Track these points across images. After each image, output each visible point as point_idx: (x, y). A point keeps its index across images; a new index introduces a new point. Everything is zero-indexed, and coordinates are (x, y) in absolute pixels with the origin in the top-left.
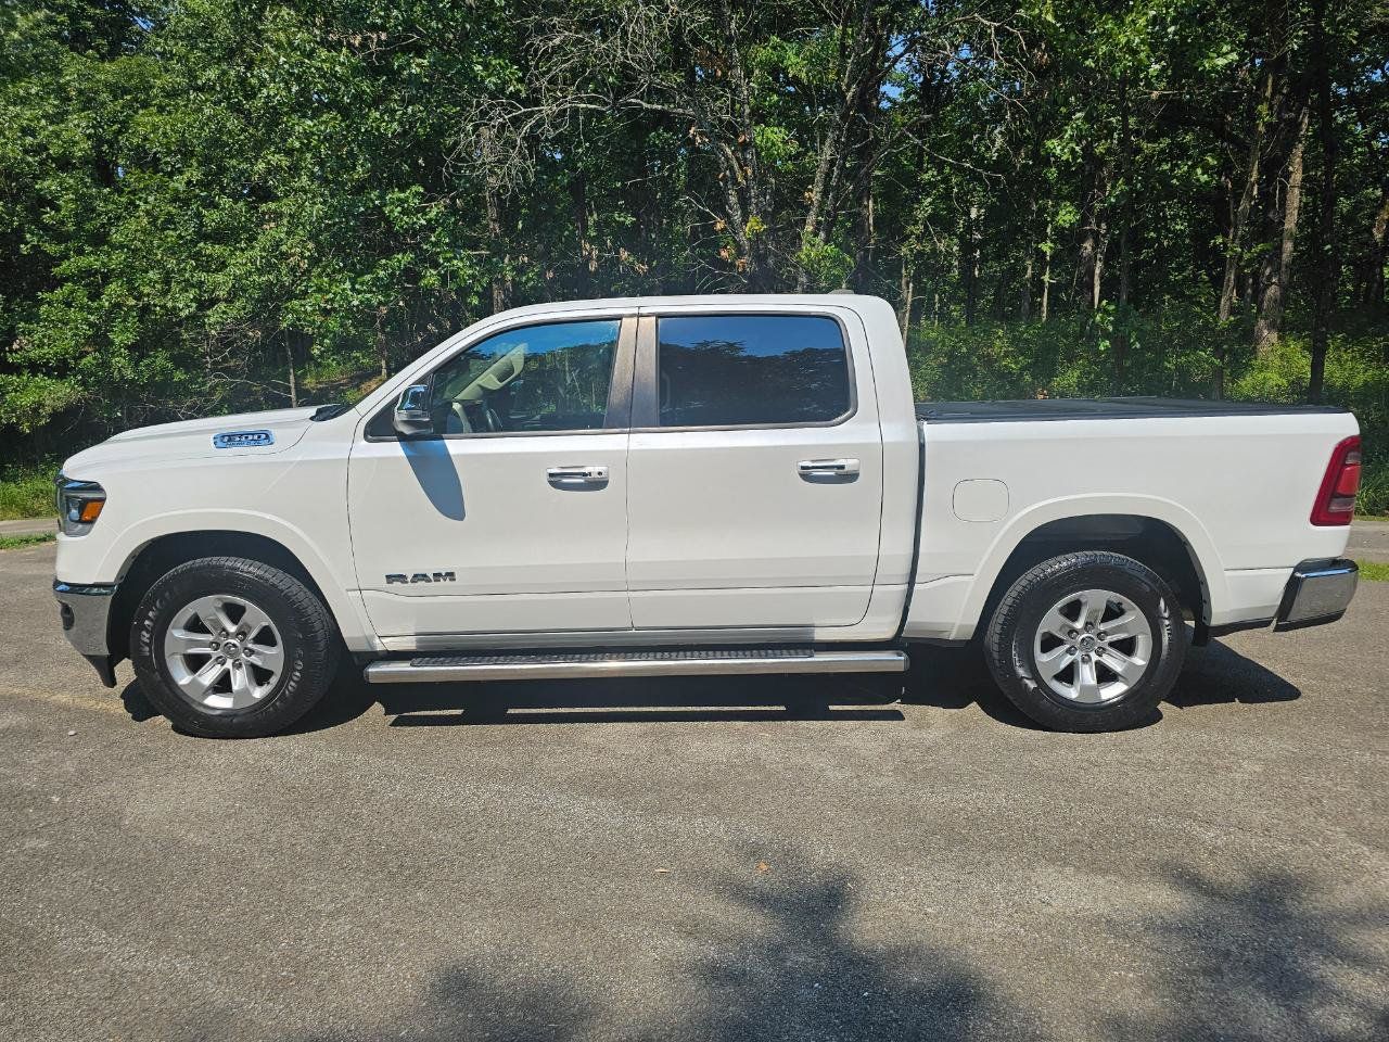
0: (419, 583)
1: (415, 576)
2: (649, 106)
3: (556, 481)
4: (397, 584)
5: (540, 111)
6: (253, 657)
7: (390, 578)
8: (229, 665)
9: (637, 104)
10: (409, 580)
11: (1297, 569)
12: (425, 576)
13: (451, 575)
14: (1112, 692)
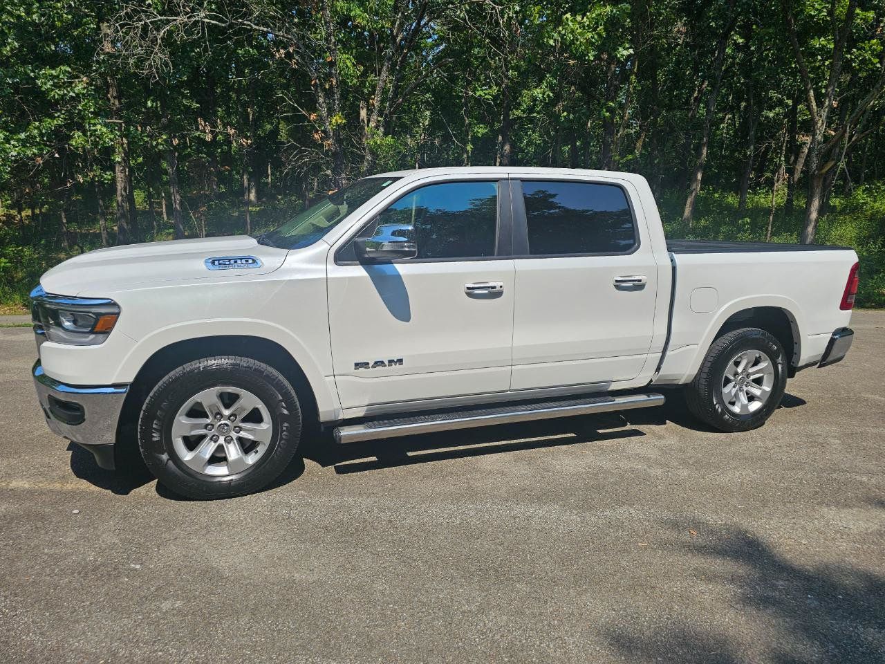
0: (378, 367)
1: (376, 363)
2: (257, 27)
3: (471, 293)
4: (362, 370)
5: (175, 20)
6: (241, 432)
7: (357, 365)
8: (221, 441)
9: (249, 25)
10: (370, 366)
11: (834, 334)
12: (382, 362)
13: (400, 361)
14: (755, 406)
